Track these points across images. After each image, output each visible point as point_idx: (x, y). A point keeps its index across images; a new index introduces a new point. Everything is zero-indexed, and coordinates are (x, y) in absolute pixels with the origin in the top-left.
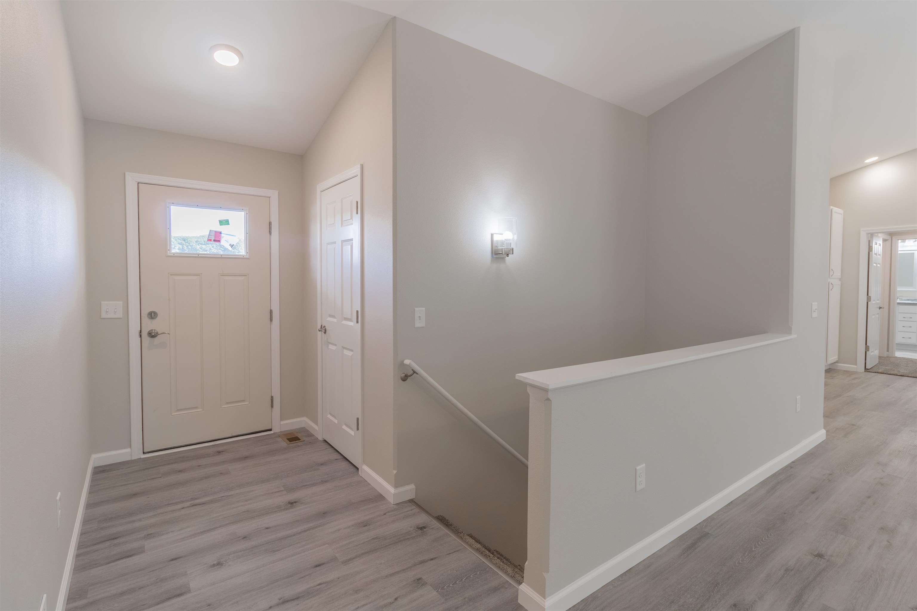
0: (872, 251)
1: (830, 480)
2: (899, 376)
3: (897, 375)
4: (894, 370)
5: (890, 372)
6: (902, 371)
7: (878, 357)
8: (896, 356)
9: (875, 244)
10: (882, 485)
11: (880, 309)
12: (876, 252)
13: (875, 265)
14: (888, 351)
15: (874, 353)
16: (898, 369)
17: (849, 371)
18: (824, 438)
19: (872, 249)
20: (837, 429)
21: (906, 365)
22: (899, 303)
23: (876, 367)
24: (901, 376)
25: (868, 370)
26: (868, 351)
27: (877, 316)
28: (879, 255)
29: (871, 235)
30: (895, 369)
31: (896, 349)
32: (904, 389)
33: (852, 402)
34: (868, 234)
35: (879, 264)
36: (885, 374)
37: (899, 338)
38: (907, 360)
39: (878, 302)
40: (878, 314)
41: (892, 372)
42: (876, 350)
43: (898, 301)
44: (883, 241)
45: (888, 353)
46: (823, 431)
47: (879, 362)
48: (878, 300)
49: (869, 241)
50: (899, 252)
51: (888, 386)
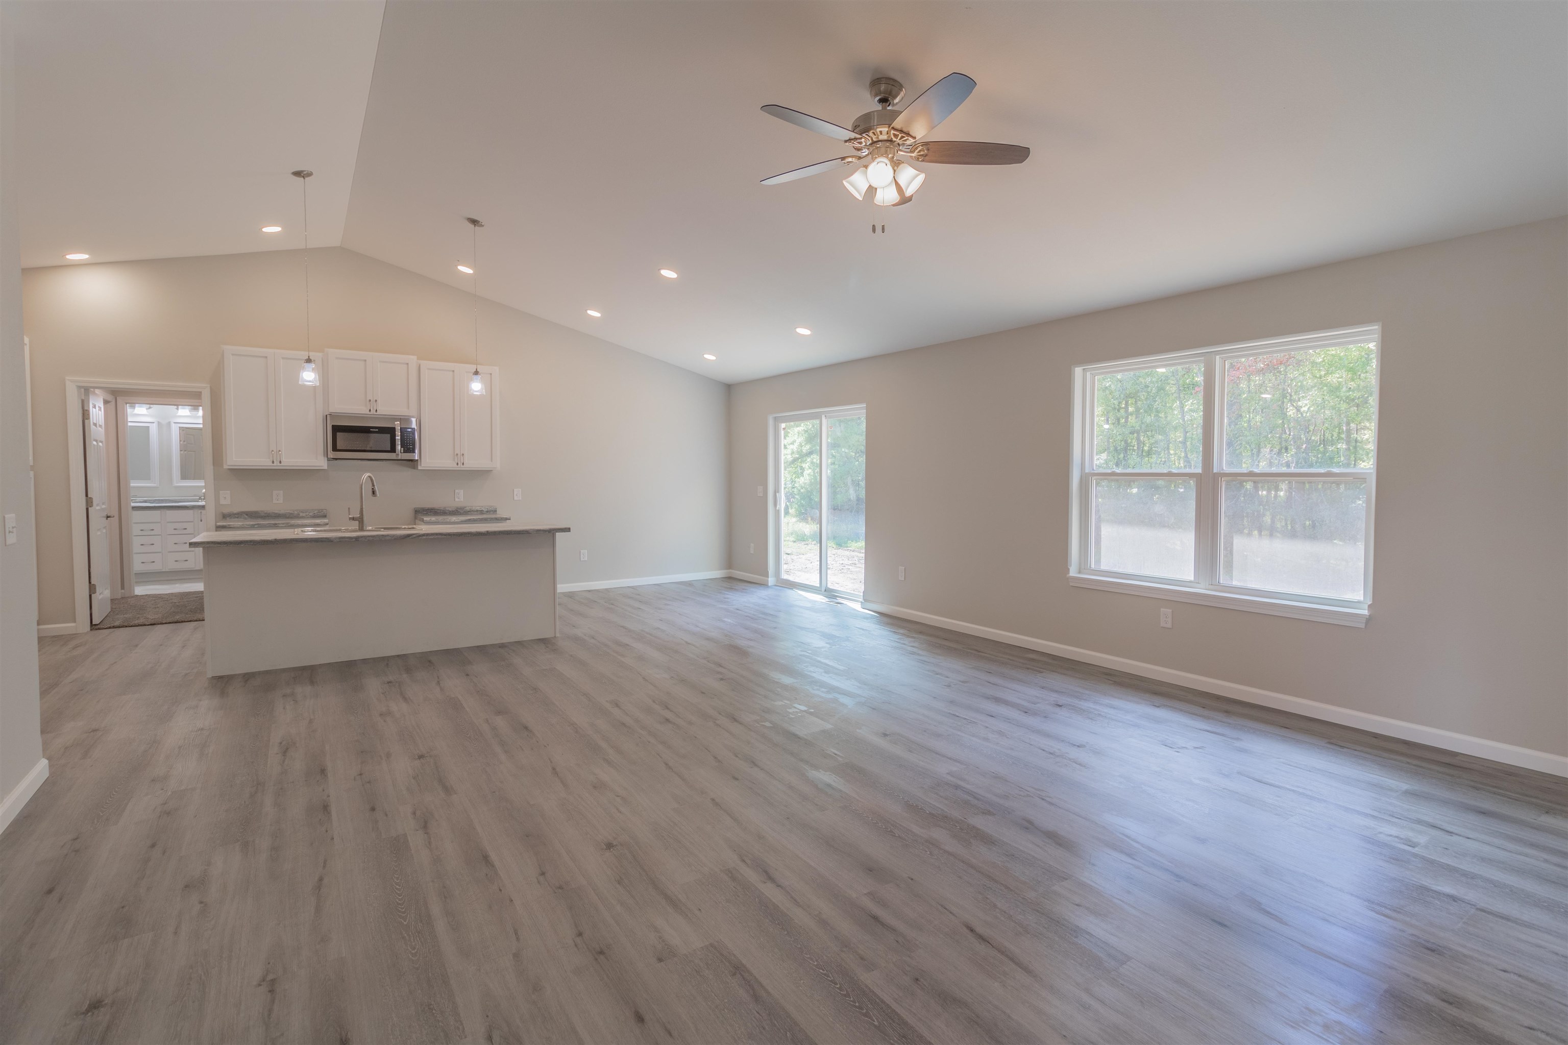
0: (88, 418)
1: (77, 851)
2: (148, 625)
3: (145, 625)
4: (138, 618)
5: (133, 622)
6: (152, 616)
7: (110, 601)
8: (136, 594)
9: (93, 407)
10: (168, 813)
11: (108, 518)
12: (95, 422)
13: (95, 443)
14: (123, 587)
15: (104, 594)
16: (145, 615)
17: (62, 635)
18: (46, 775)
19: (89, 415)
20: (66, 748)
21: (154, 606)
22: (134, 508)
23: (108, 618)
24: (151, 625)
25: (97, 627)
26: (95, 592)
27: (104, 531)
28: (100, 426)
29: (86, 391)
30: (139, 616)
31: (136, 582)
32: (161, 645)
33: (82, 690)
34: (79, 387)
35: (102, 442)
36: (126, 627)
37: (137, 564)
38: (154, 598)
39: (104, 506)
40: (105, 528)
41: (136, 622)
42: (105, 589)
43: (133, 504)
44: (104, 403)
45: (123, 591)
46: (44, 762)
47: (112, 608)
48: (103, 504)
49: (83, 401)
50: (130, 424)
51: (136, 646)
